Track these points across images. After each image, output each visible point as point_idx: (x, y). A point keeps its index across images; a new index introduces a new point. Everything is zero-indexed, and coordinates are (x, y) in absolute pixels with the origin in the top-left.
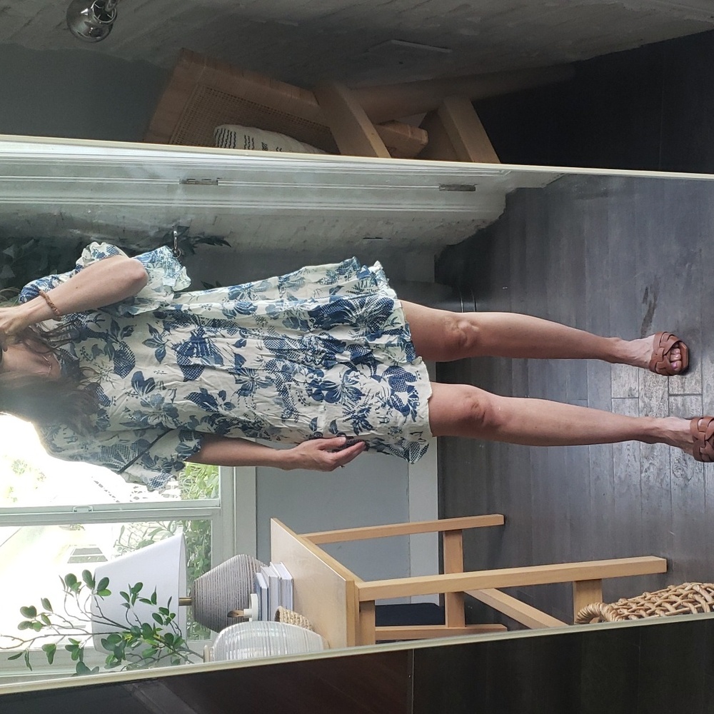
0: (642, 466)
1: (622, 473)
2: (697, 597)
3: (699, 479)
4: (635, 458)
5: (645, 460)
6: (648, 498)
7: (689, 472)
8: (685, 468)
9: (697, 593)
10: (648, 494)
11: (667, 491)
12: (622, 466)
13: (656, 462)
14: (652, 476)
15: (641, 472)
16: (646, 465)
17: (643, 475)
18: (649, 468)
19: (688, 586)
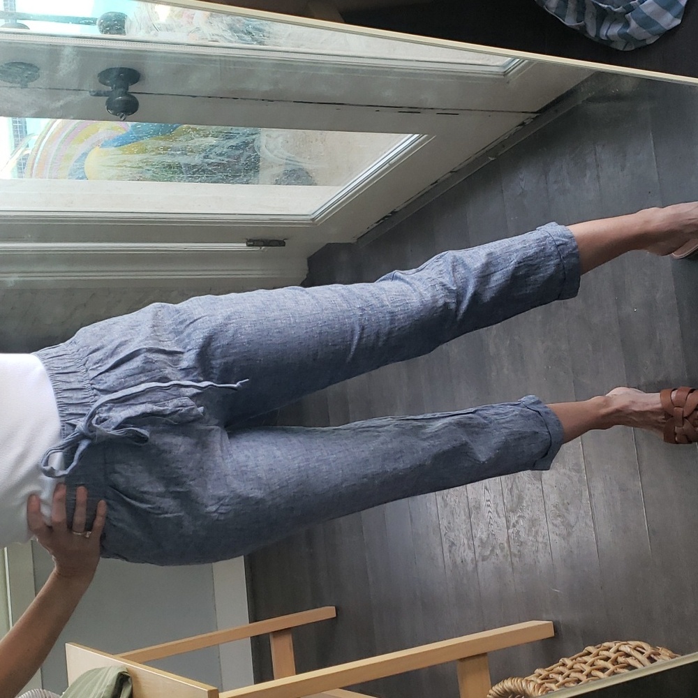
0: (508, 521)
1: (482, 533)
2: (630, 660)
3: (586, 524)
4: (498, 514)
5: (511, 514)
6: (521, 555)
7: (572, 519)
8: (566, 514)
9: (628, 655)
10: (519, 551)
11: (545, 543)
12: (482, 525)
13: (528, 513)
14: (522, 530)
15: (508, 528)
16: (513, 519)
17: (511, 531)
18: (517, 522)
19: (614, 646)
